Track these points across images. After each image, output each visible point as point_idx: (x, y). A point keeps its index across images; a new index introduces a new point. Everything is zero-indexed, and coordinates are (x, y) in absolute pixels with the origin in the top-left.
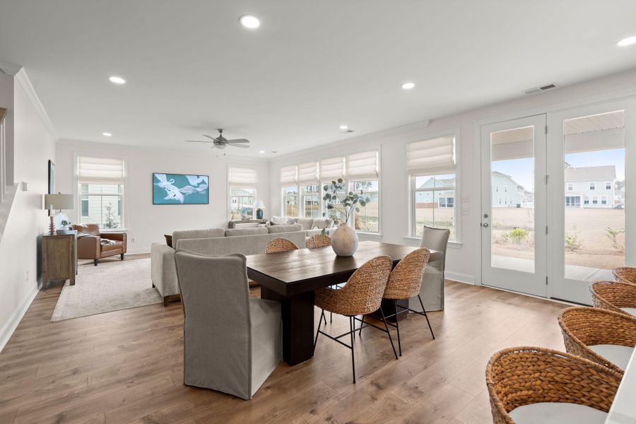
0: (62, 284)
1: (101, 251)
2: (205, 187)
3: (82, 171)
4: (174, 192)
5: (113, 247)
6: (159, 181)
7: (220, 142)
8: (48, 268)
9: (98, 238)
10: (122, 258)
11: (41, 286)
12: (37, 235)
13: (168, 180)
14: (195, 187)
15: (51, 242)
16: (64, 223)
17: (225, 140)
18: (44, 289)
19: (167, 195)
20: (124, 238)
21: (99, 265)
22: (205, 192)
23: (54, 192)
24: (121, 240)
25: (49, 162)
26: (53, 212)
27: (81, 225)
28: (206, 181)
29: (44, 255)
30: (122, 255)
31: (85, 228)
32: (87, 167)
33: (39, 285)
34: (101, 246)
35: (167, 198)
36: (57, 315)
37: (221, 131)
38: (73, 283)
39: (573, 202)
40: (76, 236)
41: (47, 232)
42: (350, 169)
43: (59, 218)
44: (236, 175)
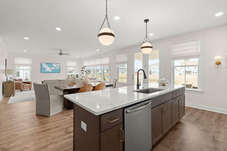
0: (10, 96)
1: (23, 87)
2: (59, 67)
3: (17, 62)
4: (48, 69)
5: (27, 86)
6: (43, 65)
7: (61, 54)
8: (6, 91)
9: (22, 83)
10: (30, 90)
11: (4, 96)
12: (2, 81)
13: (46, 65)
14: (55, 67)
15: (7, 83)
16: (11, 78)
17: (62, 53)
18: (5, 97)
19: (46, 70)
20: (31, 83)
21: (22, 92)
22: (59, 69)
23: (7, 68)
24: (30, 84)
25: (6, 59)
26: (7, 75)
27: (16, 79)
28: (59, 65)
29: (5, 87)
30: (30, 88)
31: (18, 80)
32: (18, 61)
33: (3, 96)
34: (23, 86)
35: (46, 71)
36: (9, 102)
37: (61, 51)
38: (14, 96)
39: (189, 73)
40: (15, 82)
41: (5, 81)
42: (103, 62)
43: (9, 77)
44: (70, 64)
